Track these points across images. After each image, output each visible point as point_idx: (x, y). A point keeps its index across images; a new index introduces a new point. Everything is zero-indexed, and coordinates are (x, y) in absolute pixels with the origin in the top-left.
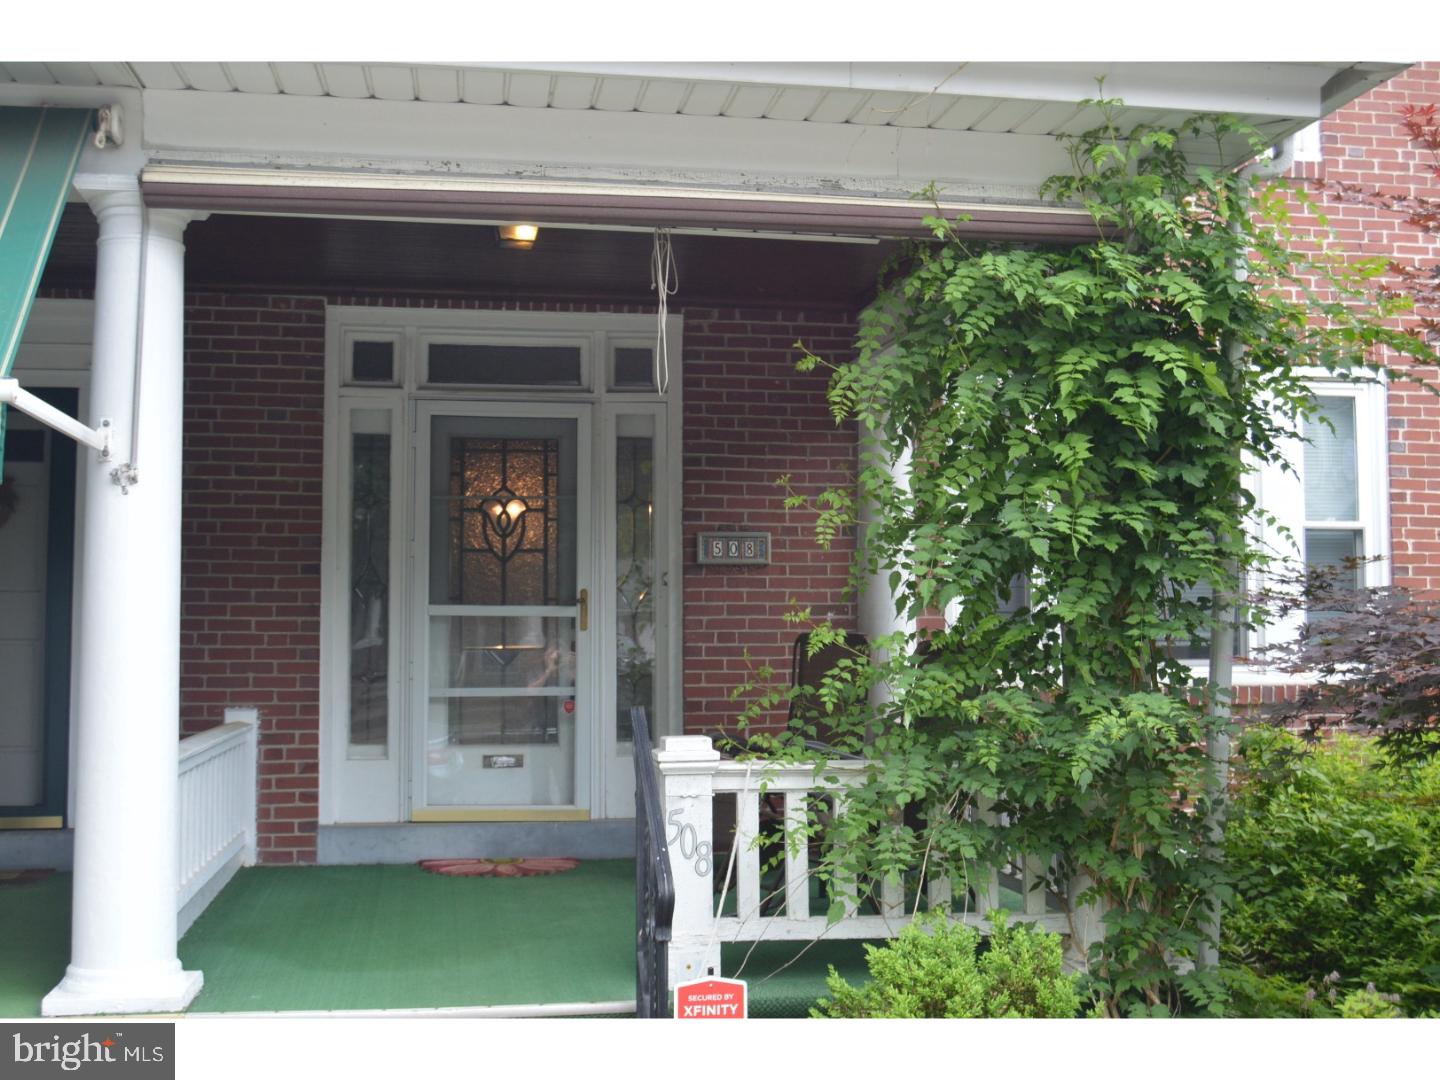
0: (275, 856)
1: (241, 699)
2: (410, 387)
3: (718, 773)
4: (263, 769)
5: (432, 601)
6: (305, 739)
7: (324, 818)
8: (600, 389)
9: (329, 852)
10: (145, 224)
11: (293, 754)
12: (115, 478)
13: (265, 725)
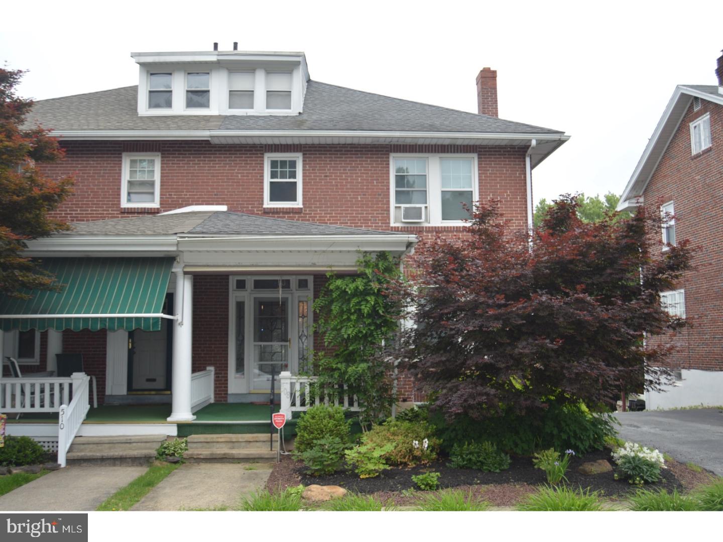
0: (217, 401)
1: (210, 365)
2: (249, 291)
3: (291, 379)
4: (215, 381)
5: (255, 341)
6: (225, 374)
7: (229, 392)
8: (294, 291)
9: (230, 400)
10: (184, 279)
11: (222, 377)
12: (179, 324)
13: (216, 370)
